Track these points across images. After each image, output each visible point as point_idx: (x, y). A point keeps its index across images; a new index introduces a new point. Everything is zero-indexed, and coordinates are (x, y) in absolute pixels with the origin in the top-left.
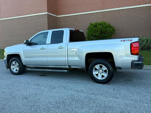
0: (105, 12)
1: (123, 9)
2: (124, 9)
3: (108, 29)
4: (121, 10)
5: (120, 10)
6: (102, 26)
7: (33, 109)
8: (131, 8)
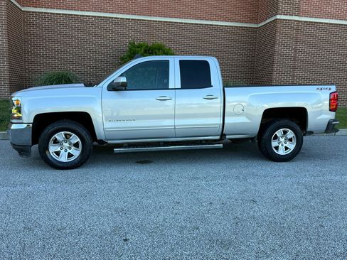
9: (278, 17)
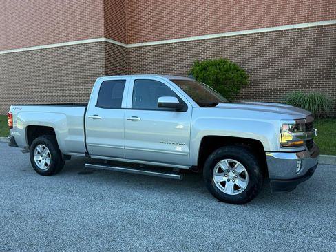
0: (228, 37)
1: (264, 33)
2: (267, 32)
3: (231, 75)
4: (261, 33)
5: (258, 33)
6: (220, 69)
7: (50, 238)
8: (282, 31)
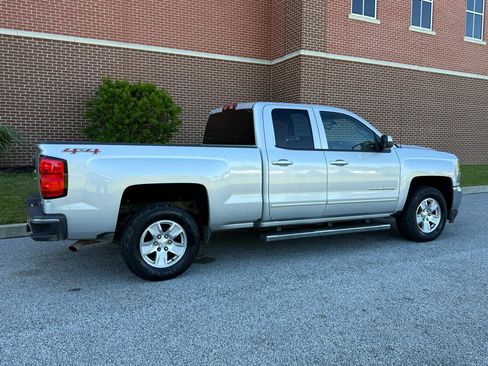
9: (302, 52)
